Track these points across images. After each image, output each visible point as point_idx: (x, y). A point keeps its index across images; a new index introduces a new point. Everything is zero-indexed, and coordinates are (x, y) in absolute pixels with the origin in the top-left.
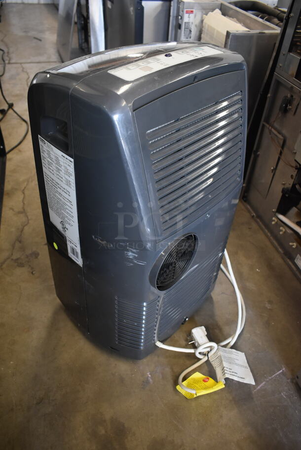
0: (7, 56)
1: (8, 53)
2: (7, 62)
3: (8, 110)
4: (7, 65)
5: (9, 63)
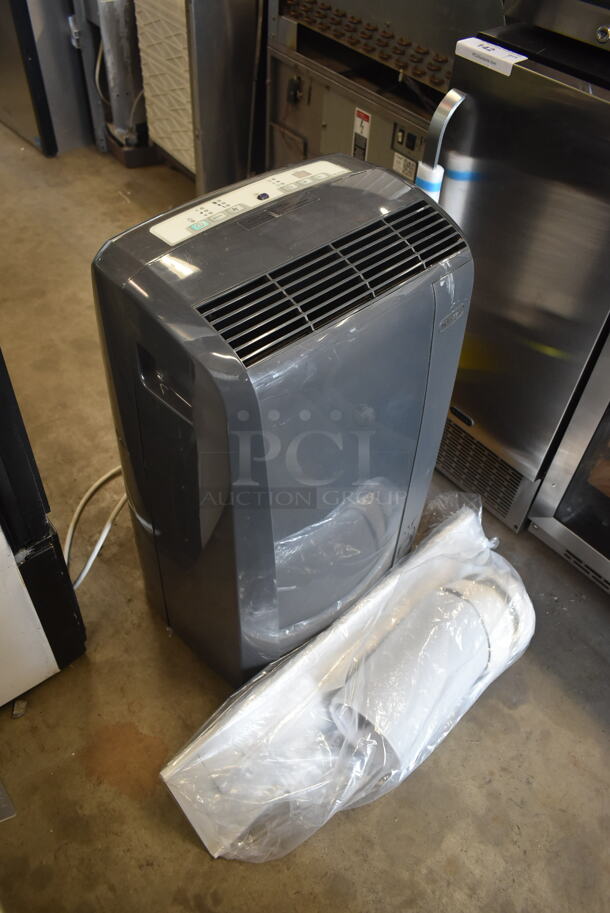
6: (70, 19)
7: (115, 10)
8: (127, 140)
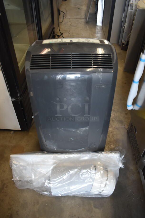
0: (66, 15)
1: (66, 14)
2: (64, 17)
3: (60, 35)
4: (64, 19)
5: (65, 18)
6: (123, 14)
7: (132, 13)
8: (124, 43)
